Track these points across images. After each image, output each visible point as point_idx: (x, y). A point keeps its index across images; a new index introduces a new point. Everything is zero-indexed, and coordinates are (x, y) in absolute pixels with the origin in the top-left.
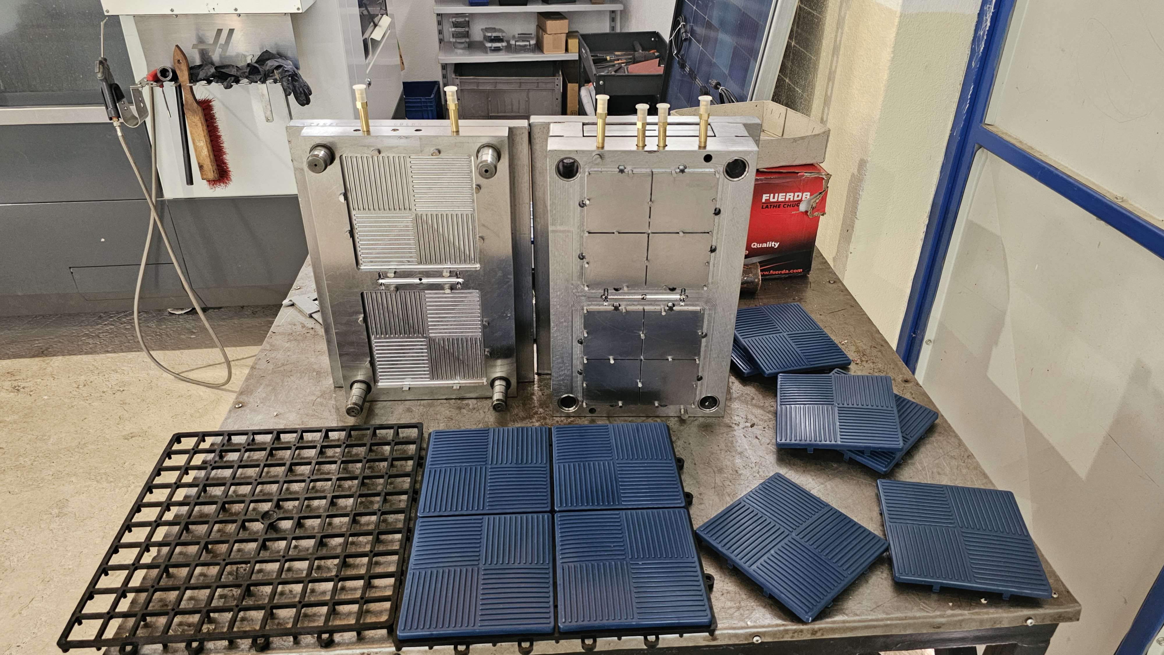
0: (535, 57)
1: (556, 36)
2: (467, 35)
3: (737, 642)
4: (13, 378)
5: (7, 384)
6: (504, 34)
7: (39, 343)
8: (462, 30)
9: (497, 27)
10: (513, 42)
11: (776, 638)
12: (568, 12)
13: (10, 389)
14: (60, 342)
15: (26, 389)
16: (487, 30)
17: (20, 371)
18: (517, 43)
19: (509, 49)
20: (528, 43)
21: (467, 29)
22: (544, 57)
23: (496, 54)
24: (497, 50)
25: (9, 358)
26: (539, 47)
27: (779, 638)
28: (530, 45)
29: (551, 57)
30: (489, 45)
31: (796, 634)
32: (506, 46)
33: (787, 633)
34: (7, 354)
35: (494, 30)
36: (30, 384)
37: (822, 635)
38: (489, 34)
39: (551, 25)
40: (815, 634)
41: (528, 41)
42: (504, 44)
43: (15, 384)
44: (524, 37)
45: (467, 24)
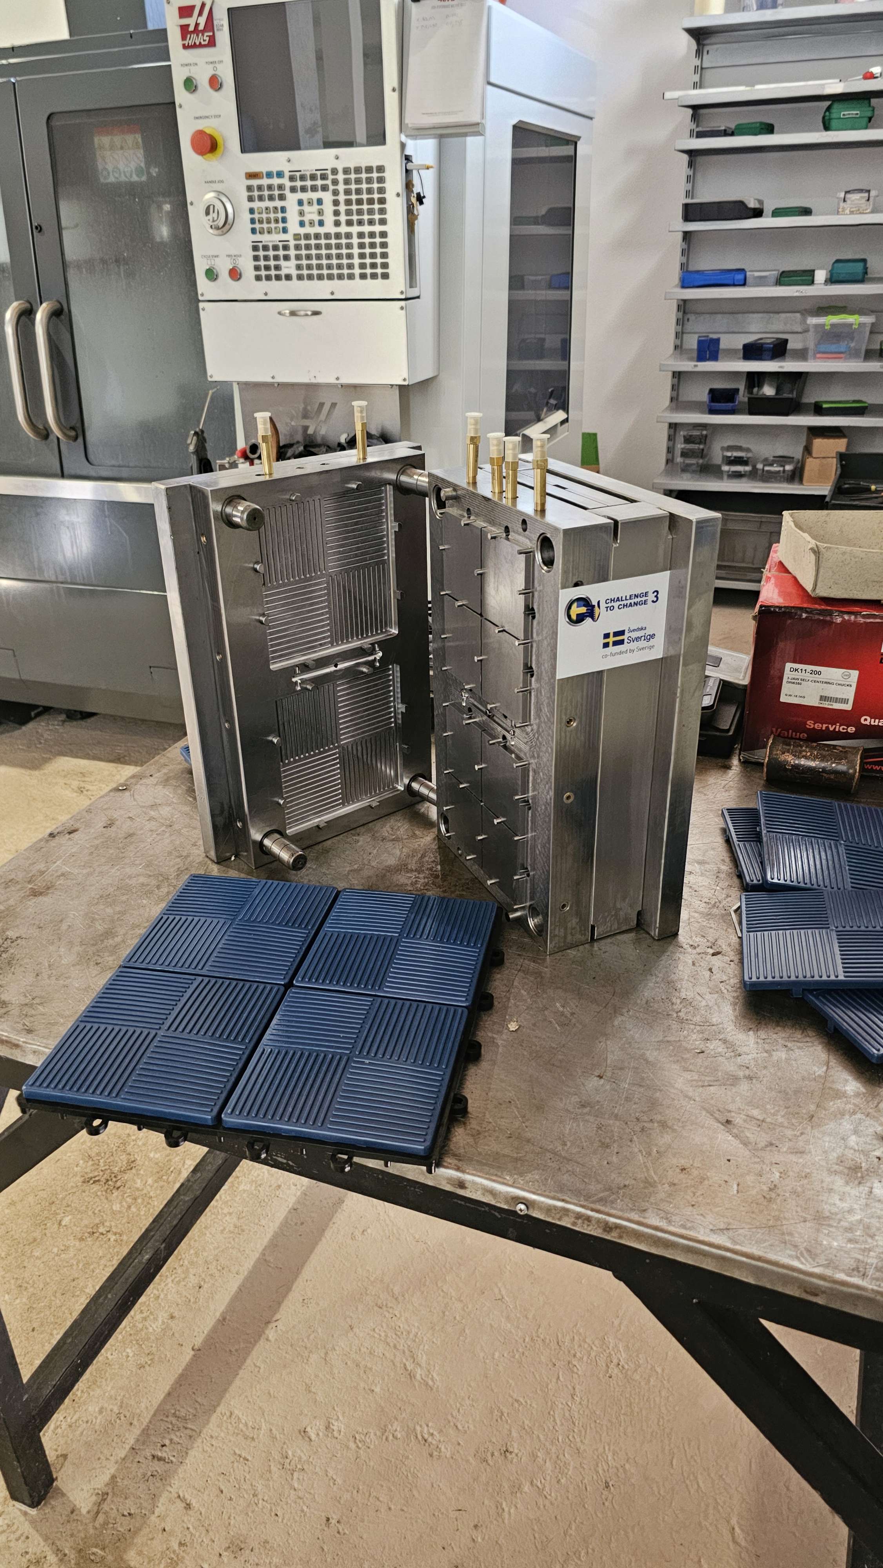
0: (793, 489)
1: (824, 461)
2: (702, 454)
3: (493, 1202)
4: (83, 779)
5: (75, 784)
6: (750, 455)
7: (119, 750)
8: (696, 446)
9: (744, 446)
10: (760, 466)
11: (549, 1216)
12: (849, 427)
13: (76, 789)
14: (139, 752)
15: (89, 793)
16: (730, 448)
17: (91, 773)
18: (767, 468)
19: (753, 475)
20: (781, 469)
21: (701, 447)
22: (805, 489)
23: (734, 481)
24: (738, 475)
25: (89, 759)
26: (797, 475)
27: (553, 1218)
28: (784, 471)
29: (815, 490)
30: (725, 468)
31: (580, 1221)
32: (750, 471)
33: (568, 1215)
34: (88, 754)
35: (739, 448)
36: (94, 788)
37: (621, 1237)
38: (729, 454)
39: (819, 444)
40: (608, 1232)
41: (781, 466)
42: (748, 468)
43: (82, 785)
44: (783, 460)
45: (703, 440)
